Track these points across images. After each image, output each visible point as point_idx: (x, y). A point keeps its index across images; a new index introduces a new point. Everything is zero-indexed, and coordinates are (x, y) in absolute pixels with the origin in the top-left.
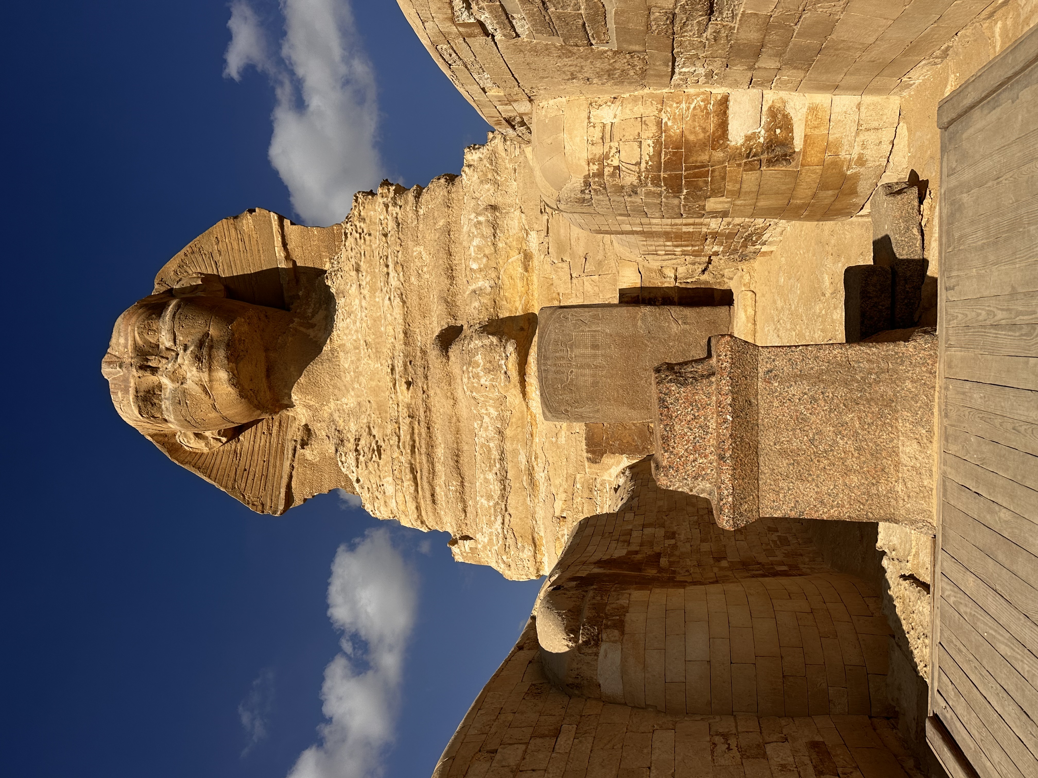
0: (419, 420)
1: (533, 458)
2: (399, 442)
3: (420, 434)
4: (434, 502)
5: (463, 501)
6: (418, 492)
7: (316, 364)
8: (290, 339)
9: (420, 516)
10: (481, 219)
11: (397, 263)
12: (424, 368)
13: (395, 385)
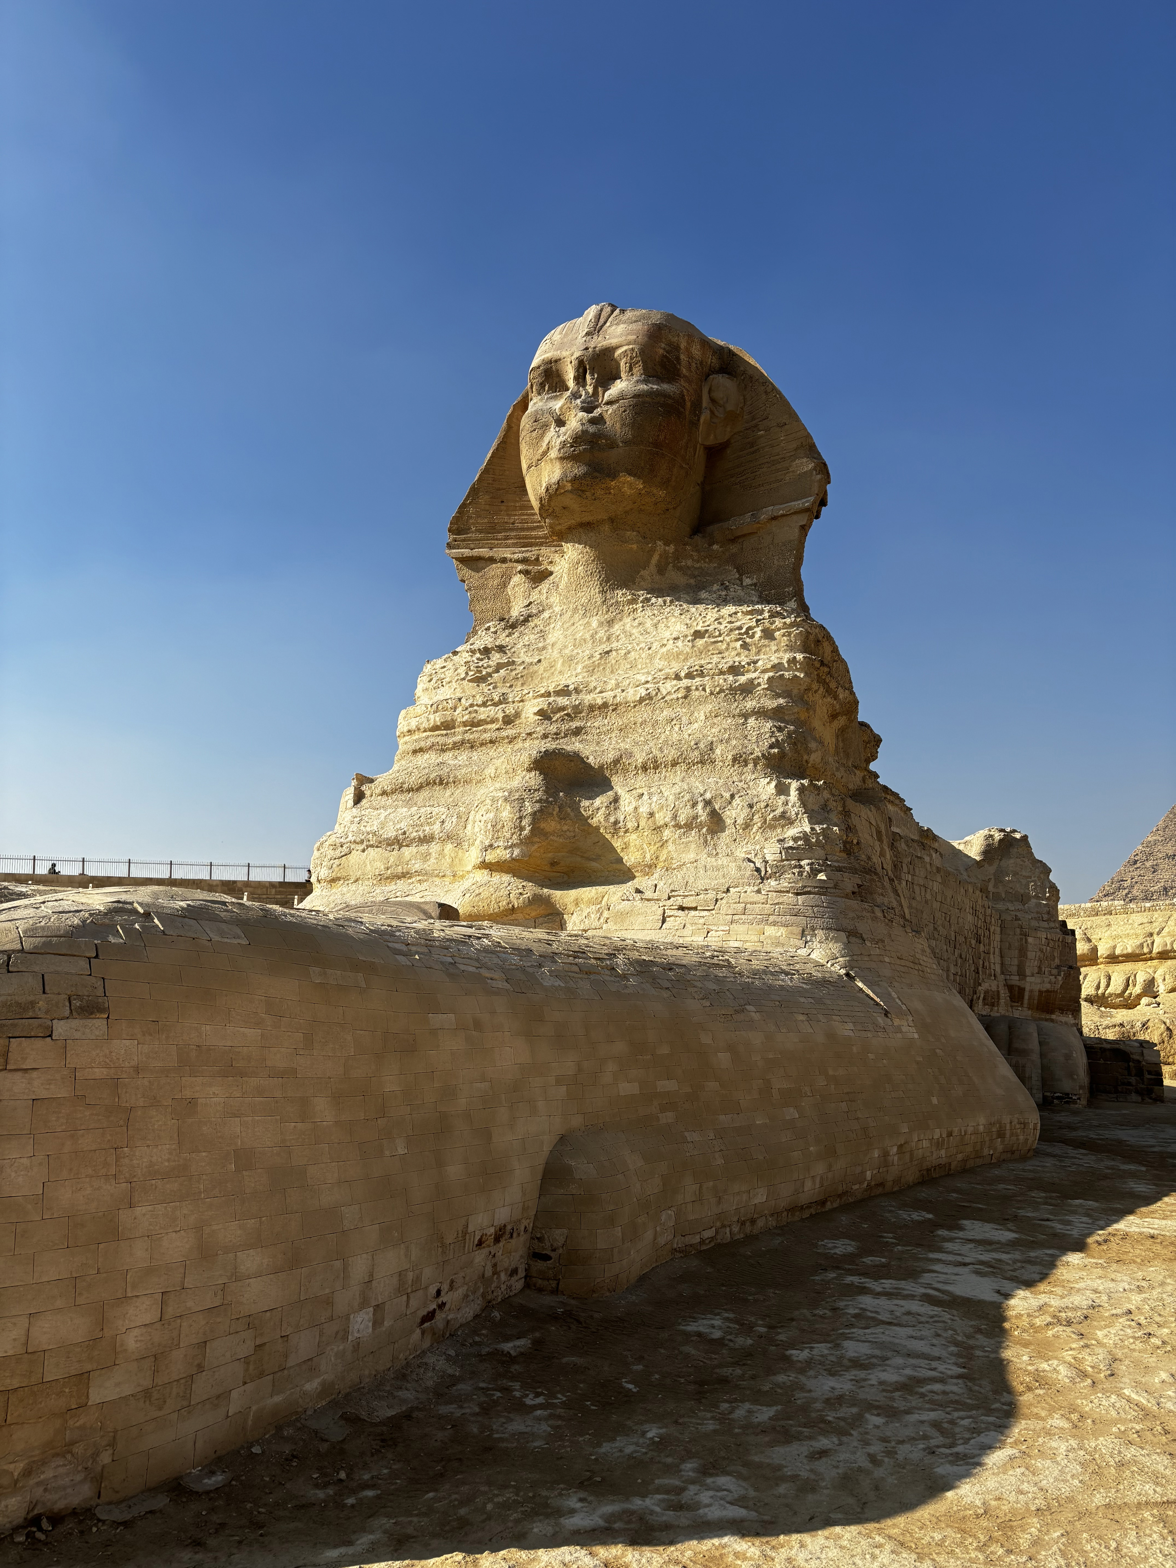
0: (500, 730)
1: (420, 878)
2: (477, 705)
3: (485, 731)
4: (415, 752)
5: (393, 792)
6: (425, 731)
8: (635, 546)
9: (406, 733)
10: (701, 807)
11: (688, 689)
12: (556, 734)
13: (542, 696)
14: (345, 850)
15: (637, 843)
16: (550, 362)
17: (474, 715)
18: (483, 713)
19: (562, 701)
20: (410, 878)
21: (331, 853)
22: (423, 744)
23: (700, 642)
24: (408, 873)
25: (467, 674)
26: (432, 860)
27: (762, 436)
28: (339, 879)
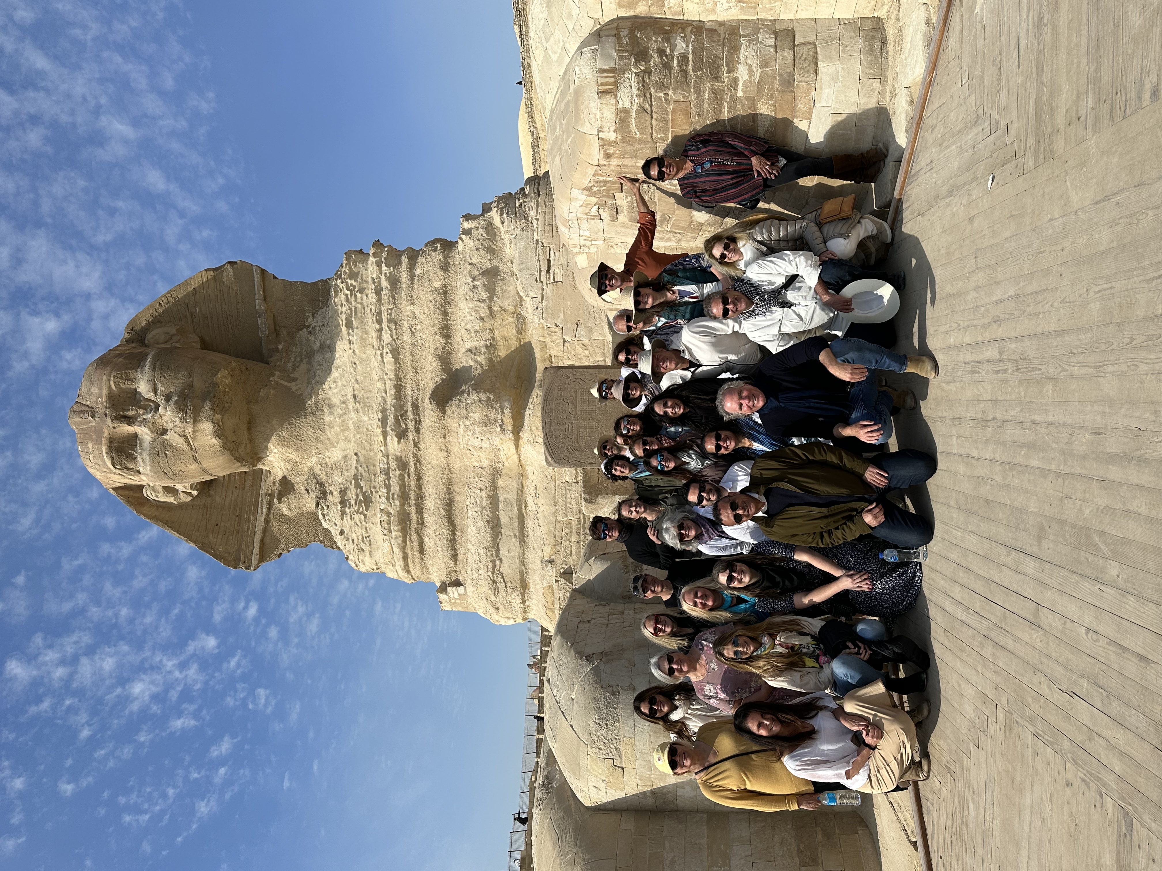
0: (409, 472)
1: (523, 506)
6: (405, 542)
7: (299, 417)
8: (272, 392)
9: (407, 568)
11: (390, 321)
12: (416, 422)
13: (385, 438)
14: (499, 579)
15: (501, 330)
16: (110, 447)
17: (396, 496)
18: (396, 488)
19: (391, 421)
20: (523, 516)
22: (415, 544)
23: (355, 324)
24: (519, 518)
25: (361, 513)
26: (510, 496)
27: (200, 310)
28: (522, 581)
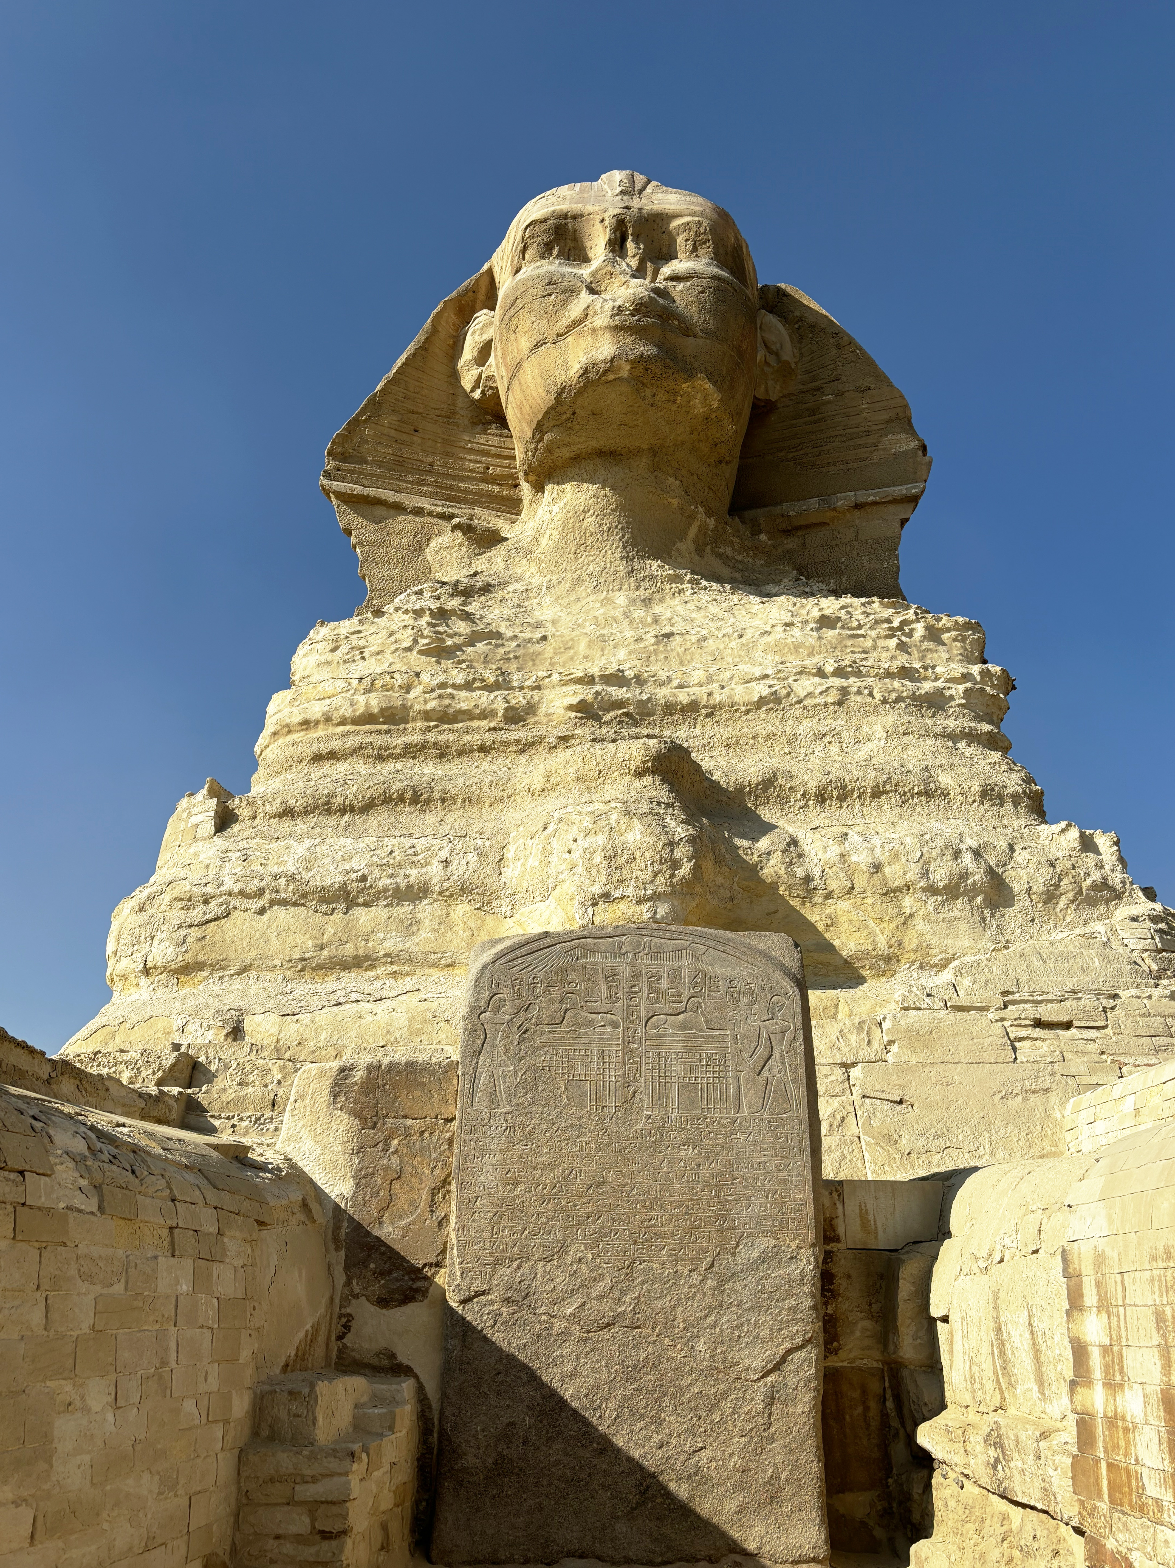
0: (501, 729)
1: (395, 968)
2: (454, 686)
3: (467, 731)
4: (317, 758)
5: (308, 811)
6: (342, 723)
7: (624, 547)
8: (675, 502)
9: (289, 729)
10: (967, 859)
11: (844, 692)
13: (579, 681)
14: (213, 909)
15: (854, 916)
16: (565, 216)
17: (447, 702)
18: (465, 701)
19: (618, 693)
20: (372, 967)
21: (177, 916)
22: (336, 745)
23: (830, 634)
24: (367, 957)
25: (415, 641)
26: (425, 934)
28: (200, 966)
